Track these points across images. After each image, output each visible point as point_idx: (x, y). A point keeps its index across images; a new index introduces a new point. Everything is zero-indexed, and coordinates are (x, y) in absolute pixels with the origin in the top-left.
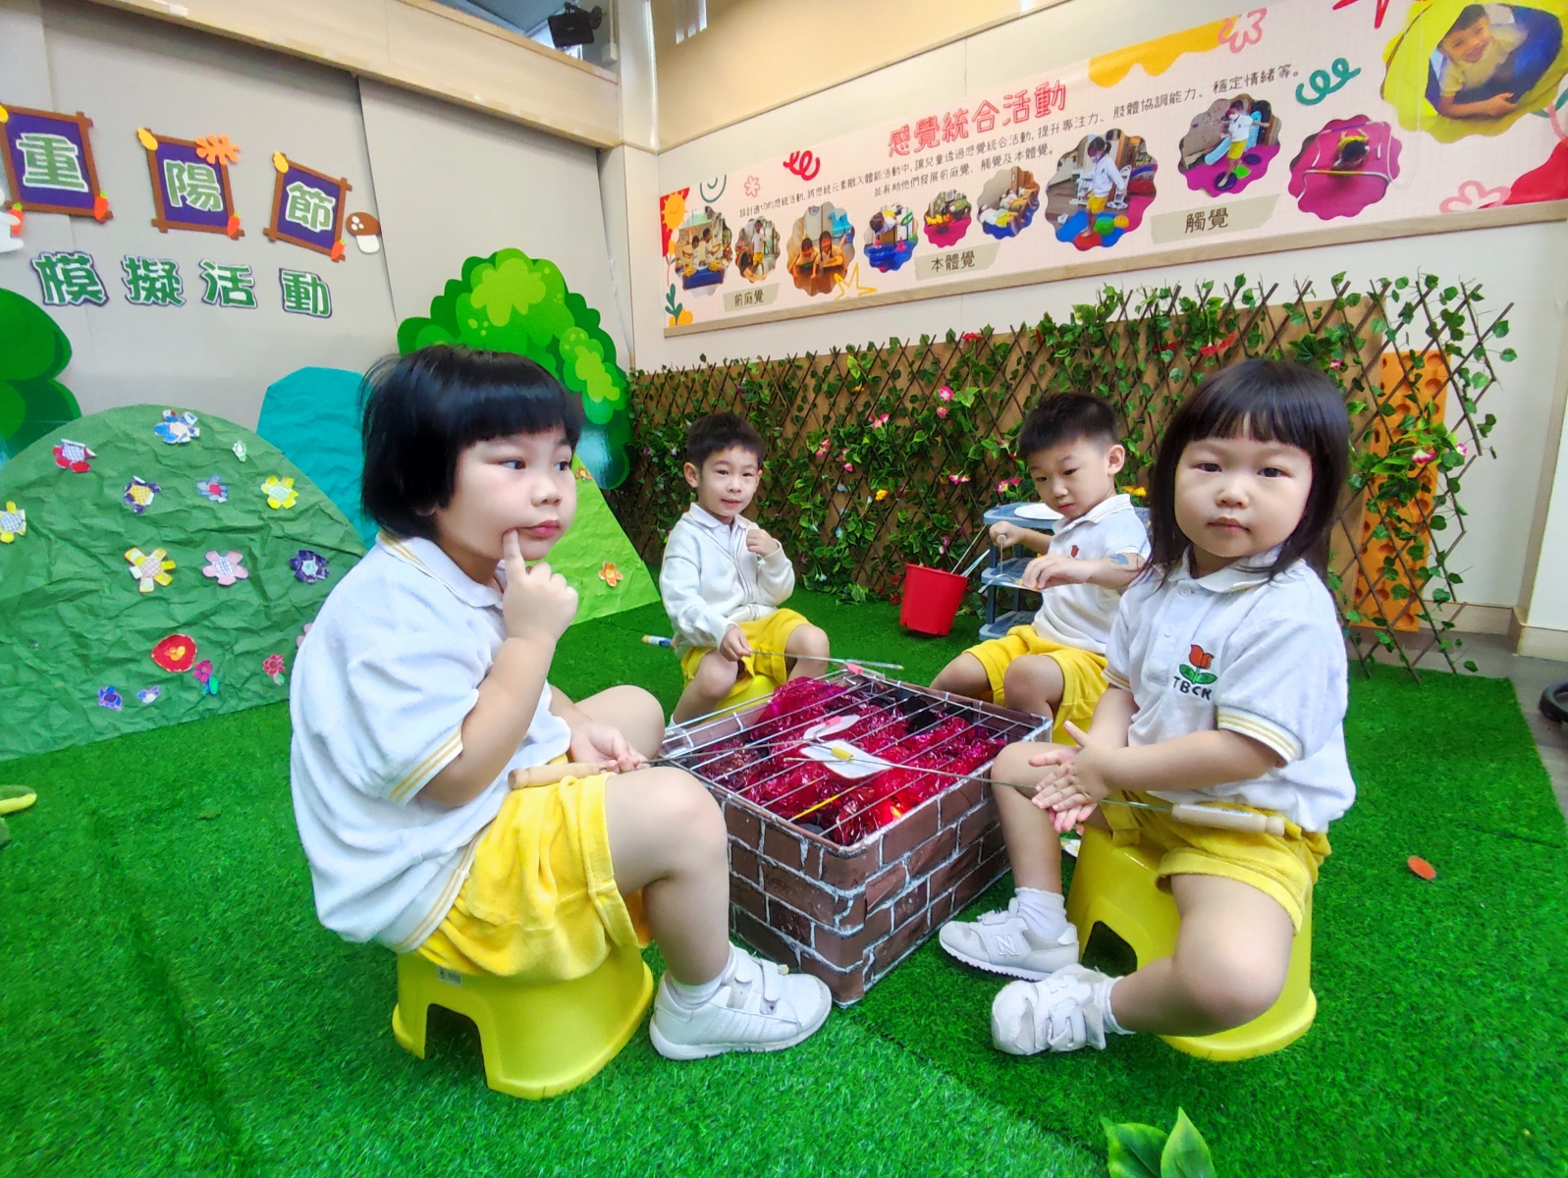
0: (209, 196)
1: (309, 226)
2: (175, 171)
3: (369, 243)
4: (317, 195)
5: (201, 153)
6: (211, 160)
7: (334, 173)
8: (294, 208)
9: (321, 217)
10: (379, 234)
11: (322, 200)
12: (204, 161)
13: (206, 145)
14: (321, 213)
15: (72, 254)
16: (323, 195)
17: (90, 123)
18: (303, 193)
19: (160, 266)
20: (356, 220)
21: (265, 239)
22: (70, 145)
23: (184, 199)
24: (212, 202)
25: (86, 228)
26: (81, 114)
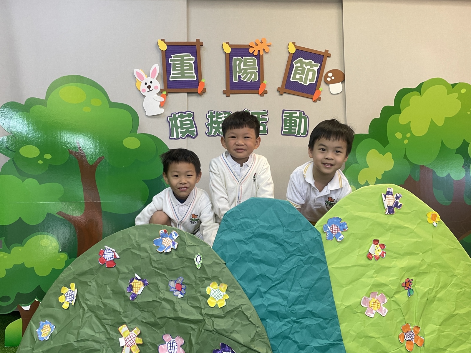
0: (252, 73)
1: (302, 83)
2: (238, 62)
3: (336, 88)
4: (310, 64)
5: (251, 50)
6: (256, 54)
7: (320, 48)
8: (296, 73)
9: (310, 77)
10: (343, 81)
11: (312, 66)
12: (252, 54)
13: (254, 45)
14: (311, 73)
15: (185, 113)
16: (313, 63)
17: (201, 44)
18: (302, 63)
19: (223, 115)
20: (330, 75)
21: (278, 93)
22: (192, 57)
23: (240, 77)
24: (253, 77)
25: (194, 99)
26: (198, 40)
